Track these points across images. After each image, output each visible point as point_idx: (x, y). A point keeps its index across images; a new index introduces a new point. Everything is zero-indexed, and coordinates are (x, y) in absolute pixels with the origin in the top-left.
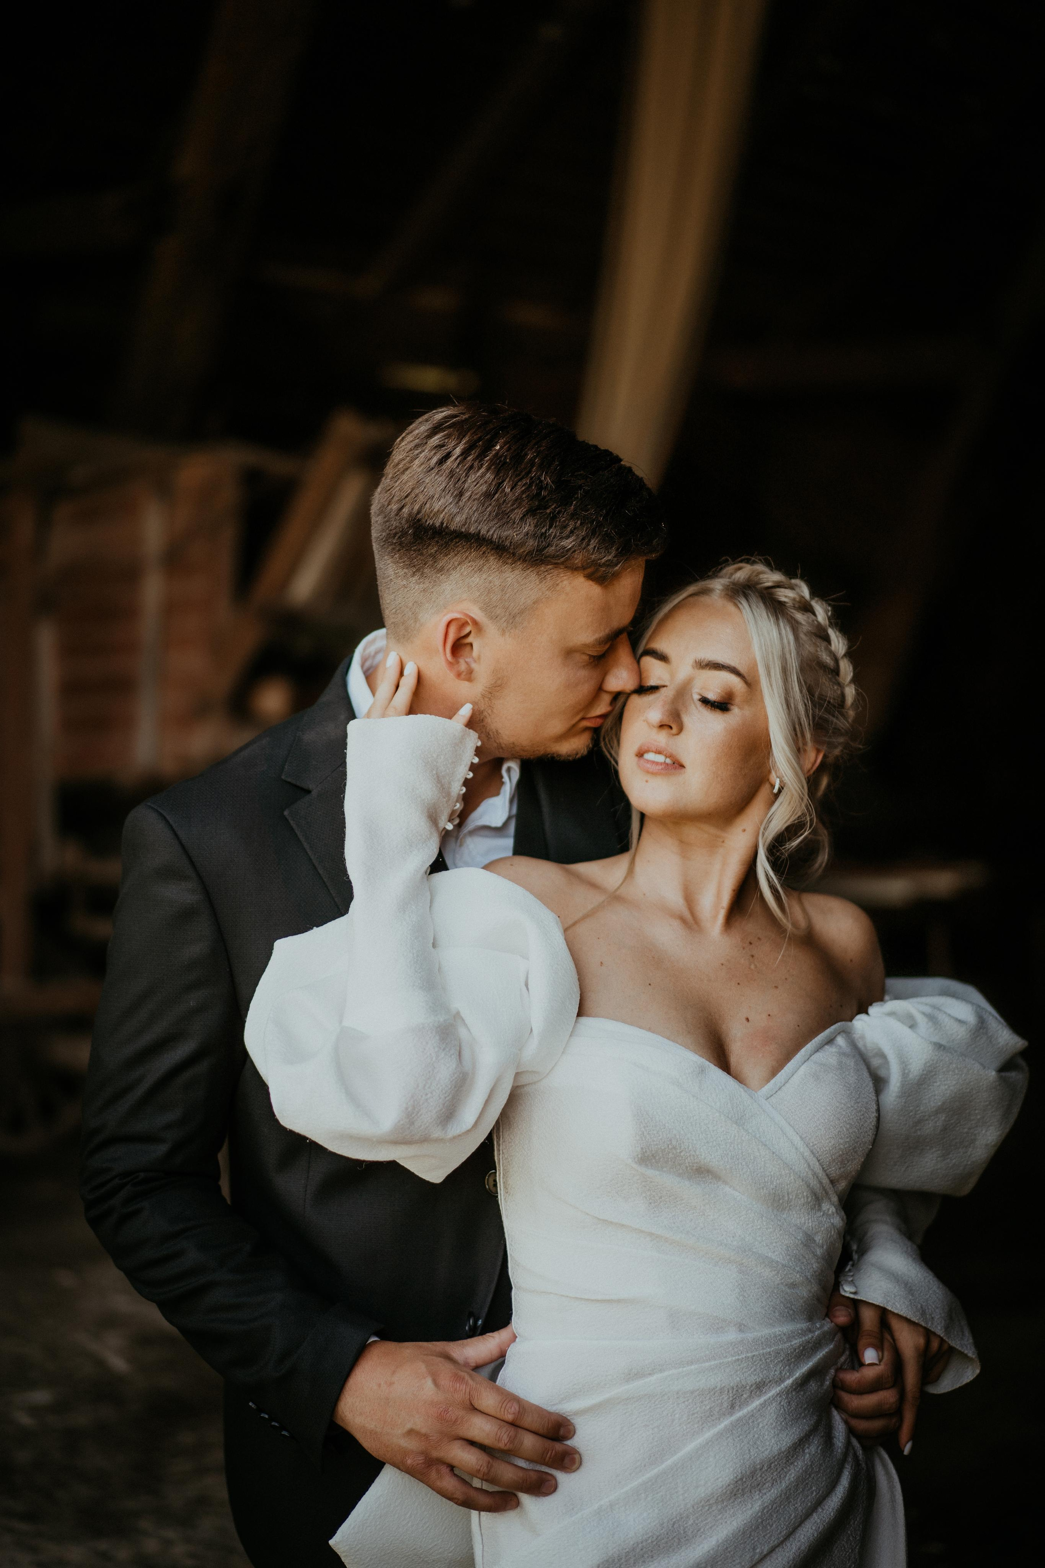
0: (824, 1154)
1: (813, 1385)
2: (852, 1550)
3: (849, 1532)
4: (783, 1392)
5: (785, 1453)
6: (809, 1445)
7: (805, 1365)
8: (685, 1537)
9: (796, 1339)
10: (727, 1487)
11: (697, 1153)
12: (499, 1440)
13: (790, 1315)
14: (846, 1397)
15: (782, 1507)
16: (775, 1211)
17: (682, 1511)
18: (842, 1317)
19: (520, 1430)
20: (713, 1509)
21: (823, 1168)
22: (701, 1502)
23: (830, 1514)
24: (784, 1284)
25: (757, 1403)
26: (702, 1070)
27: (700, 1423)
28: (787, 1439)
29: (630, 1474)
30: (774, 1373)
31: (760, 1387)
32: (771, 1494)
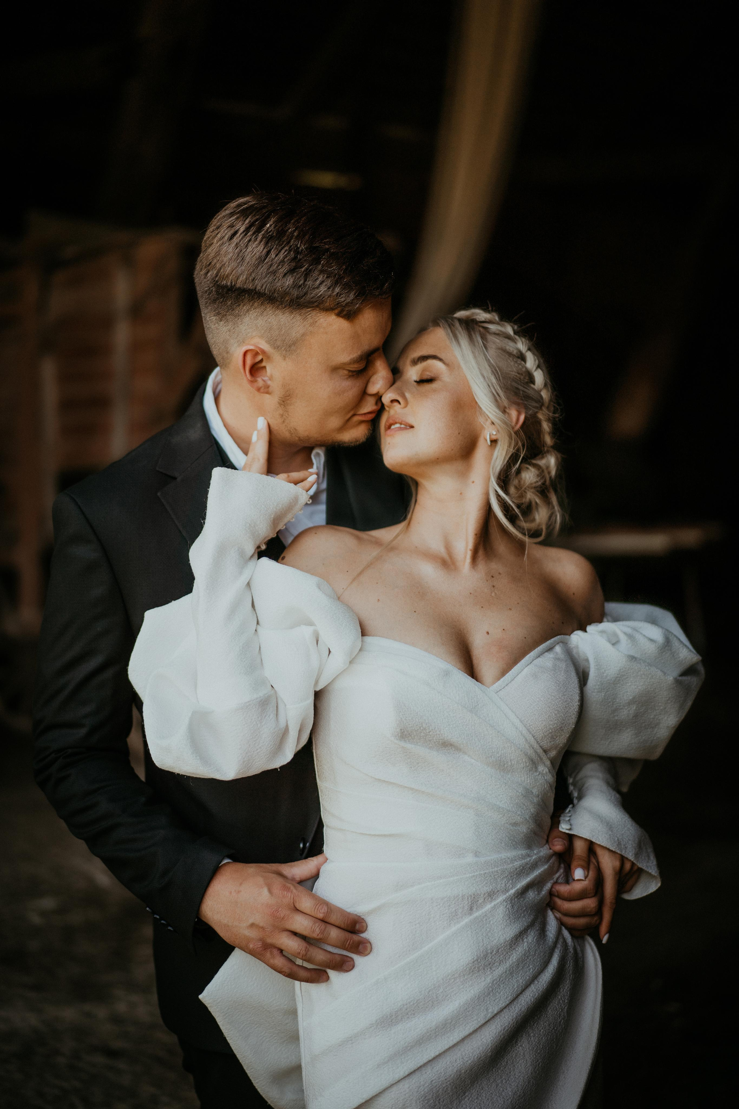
0: (538, 732)
1: (531, 894)
2: (562, 1010)
3: (559, 997)
4: (508, 899)
5: (509, 942)
6: (527, 936)
7: (524, 880)
8: (437, 1001)
9: (517, 862)
10: (466, 966)
11: (442, 732)
12: (313, 932)
13: (514, 844)
14: (559, 902)
15: (507, 980)
16: (502, 773)
17: (435, 983)
18: (559, 846)
19: (328, 925)
20: (457, 981)
21: (537, 742)
22: (448, 976)
23: (543, 985)
24: (509, 823)
25: (489, 906)
26: (447, 674)
27: (449, 920)
28: (510, 932)
29: (399, 957)
30: (501, 885)
31: (491, 895)
32: (499, 971)
